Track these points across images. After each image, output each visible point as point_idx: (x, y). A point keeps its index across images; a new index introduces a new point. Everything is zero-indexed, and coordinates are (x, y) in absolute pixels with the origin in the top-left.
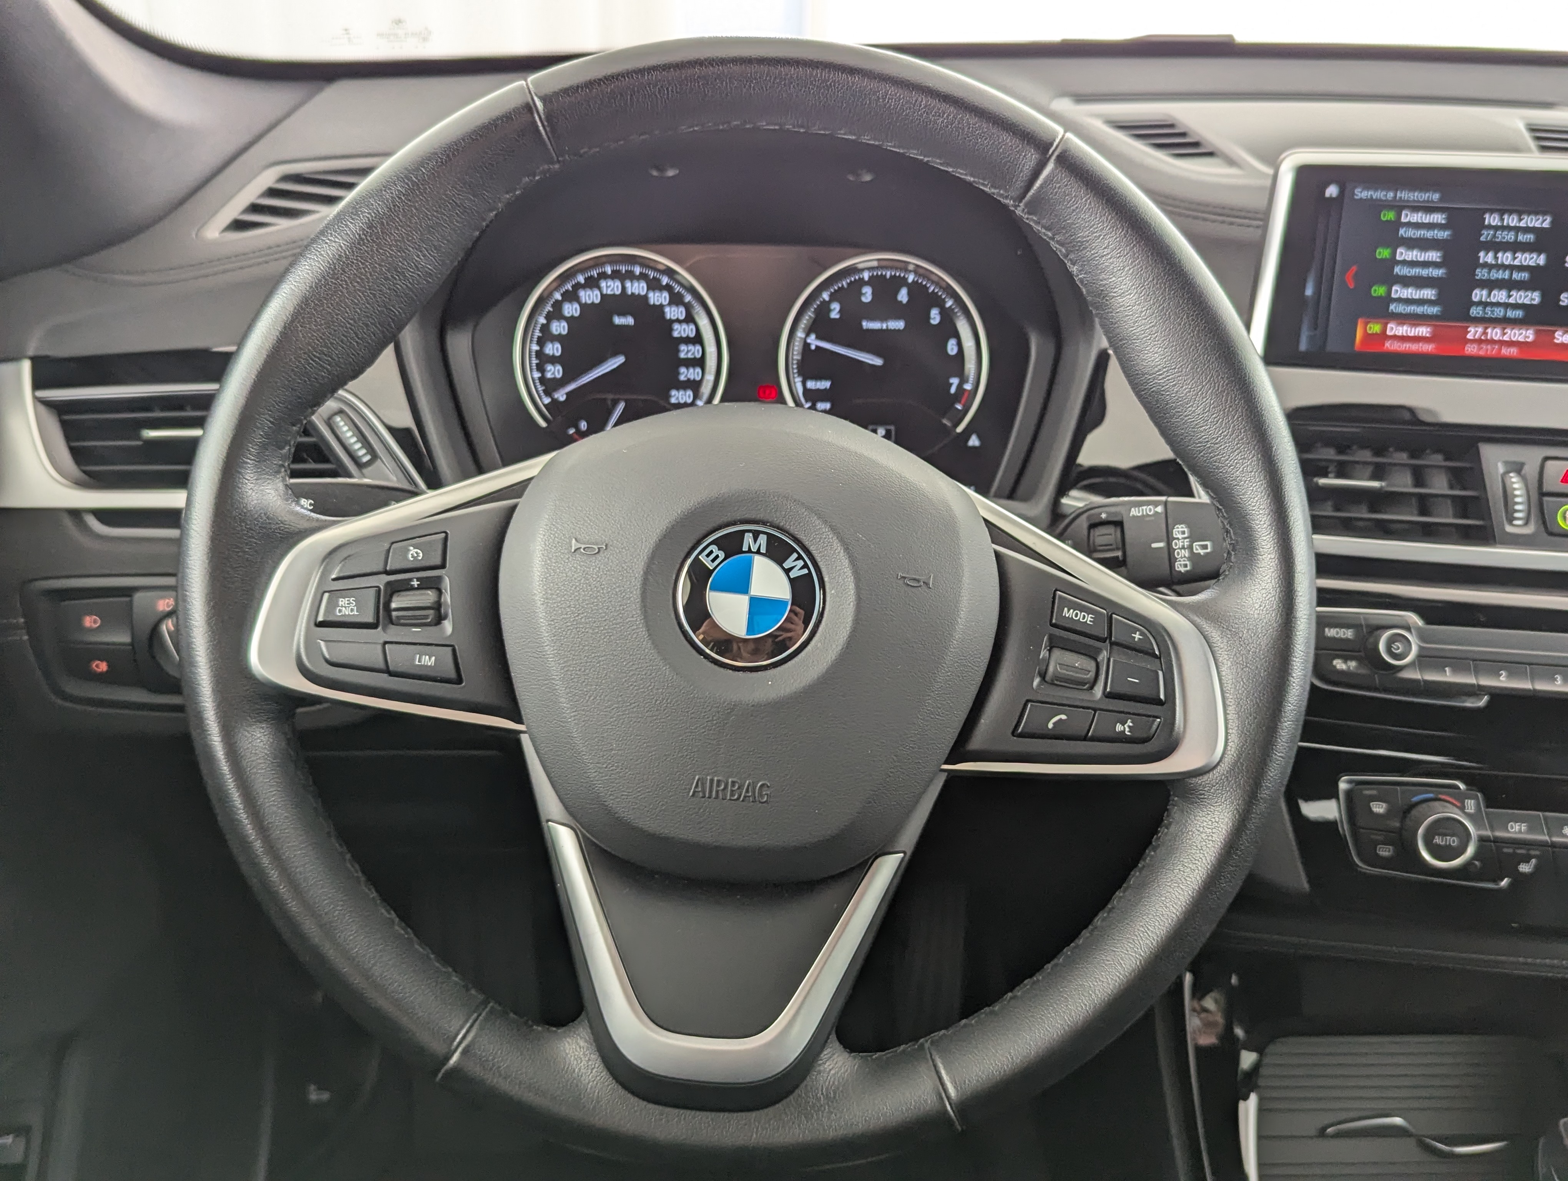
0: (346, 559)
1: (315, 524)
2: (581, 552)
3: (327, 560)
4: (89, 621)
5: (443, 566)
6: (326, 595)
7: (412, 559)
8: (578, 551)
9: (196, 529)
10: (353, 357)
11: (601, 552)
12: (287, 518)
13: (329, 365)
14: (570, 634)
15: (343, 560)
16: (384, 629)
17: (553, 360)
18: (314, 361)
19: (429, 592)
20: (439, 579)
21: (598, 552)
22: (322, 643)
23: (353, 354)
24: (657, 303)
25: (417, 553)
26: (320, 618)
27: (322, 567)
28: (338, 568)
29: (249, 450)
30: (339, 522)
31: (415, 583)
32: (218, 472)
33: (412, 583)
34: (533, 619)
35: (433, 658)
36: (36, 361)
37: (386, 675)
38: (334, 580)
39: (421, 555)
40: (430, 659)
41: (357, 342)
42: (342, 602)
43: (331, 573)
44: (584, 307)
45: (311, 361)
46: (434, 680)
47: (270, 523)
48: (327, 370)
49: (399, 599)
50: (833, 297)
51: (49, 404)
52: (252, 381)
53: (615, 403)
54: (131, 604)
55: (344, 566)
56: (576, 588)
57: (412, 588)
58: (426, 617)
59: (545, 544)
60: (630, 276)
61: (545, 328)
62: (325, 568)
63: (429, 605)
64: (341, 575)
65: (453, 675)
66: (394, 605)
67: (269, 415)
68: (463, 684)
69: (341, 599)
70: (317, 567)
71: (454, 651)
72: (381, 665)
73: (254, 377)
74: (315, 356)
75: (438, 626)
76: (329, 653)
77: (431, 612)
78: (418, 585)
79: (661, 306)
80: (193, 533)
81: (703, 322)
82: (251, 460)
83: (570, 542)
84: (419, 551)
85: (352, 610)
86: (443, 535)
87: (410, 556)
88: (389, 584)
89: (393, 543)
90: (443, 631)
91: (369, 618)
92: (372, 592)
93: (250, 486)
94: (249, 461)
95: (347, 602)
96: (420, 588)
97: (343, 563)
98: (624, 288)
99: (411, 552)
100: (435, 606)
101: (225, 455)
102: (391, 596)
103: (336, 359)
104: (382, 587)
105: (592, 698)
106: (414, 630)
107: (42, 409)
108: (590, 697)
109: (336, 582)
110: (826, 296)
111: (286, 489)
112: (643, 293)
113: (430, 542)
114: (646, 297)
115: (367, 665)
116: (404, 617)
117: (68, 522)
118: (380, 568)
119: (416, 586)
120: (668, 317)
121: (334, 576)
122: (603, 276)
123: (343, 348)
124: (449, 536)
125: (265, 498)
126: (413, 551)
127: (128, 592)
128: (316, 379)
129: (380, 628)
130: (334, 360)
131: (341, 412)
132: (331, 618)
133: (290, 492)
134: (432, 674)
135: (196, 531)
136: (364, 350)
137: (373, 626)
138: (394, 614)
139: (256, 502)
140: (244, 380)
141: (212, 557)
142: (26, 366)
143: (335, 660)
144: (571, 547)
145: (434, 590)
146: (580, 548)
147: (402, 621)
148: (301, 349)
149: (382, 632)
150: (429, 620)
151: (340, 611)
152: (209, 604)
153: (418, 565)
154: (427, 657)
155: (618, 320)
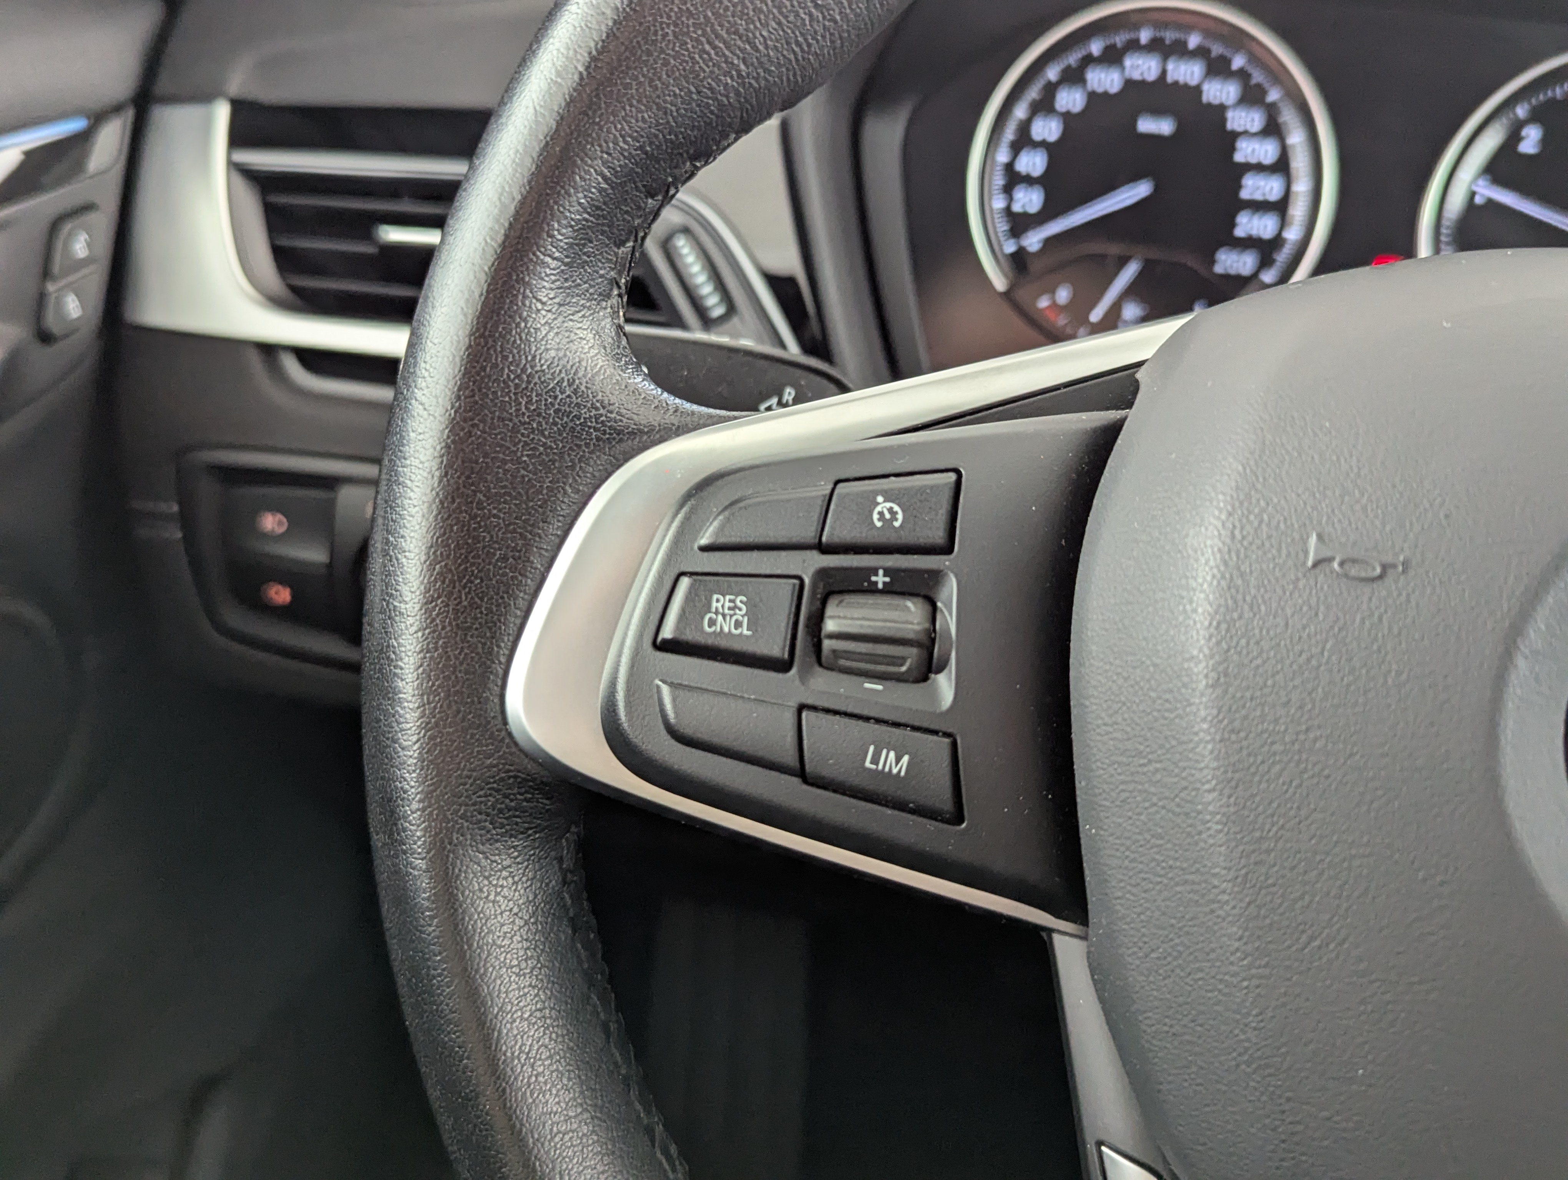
0: (732, 504)
1: (671, 419)
2: (1332, 571)
3: (693, 501)
4: (271, 522)
5: (947, 549)
6: (685, 582)
7: (879, 524)
8: (1324, 565)
9: (423, 399)
10: (797, 49)
11: (1389, 580)
12: (616, 398)
13: (744, 61)
14: (1280, 774)
15: (726, 508)
16: (803, 676)
17: (1028, 180)
18: (715, 48)
19: (909, 604)
20: (935, 577)
21: (1381, 577)
22: (665, 690)
23: (798, 44)
24: (1216, 102)
25: (890, 510)
26: (667, 633)
27: (680, 516)
28: (716, 524)
29: (552, 236)
30: (729, 419)
31: (880, 579)
32: (483, 277)
33: (874, 579)
34: (1180, 717)
35: (906, 759)
36: (238, 107)
37: (796, 781)
38: (704, 549)
39: (900, 516)
40: (898, 760)
41: (811, 15)
42: (719, 602)
43: (697, 532)
44: (1093, 97)
45: (707, 47)
46: (900, 805)
47: (578, 405)
48: (739, 72)
49: (841, 612)
50: (1535, 117)
51: (250, 175)
52: (576, 77)
53: (1123, 262)
54: (332, 503)
55: (728, 520)
56: (1309, 660)
57: (873, 590)
58: (902, 660)
59: (1233, 537)
60: (1179, 50)
61: (1024, 129)
62: (687, 518)
63: (911, 636)
64: (722, 540)
65: (943, 800)
66: (830, 626)
67: (604, 163)
68: (964, 825)
69: (715, 597)
70: (670, 515)
71: (954, 745)
72: (790, 758)
73: (581, 69)
74: (718, 36)
75: (922, 685)
76: (677, 716)
77: (914, 651)
78: (884, 583)
79: (1221, 109)
80: (416, 408)
81: (1296, 138)
82: (554, 259)
83: (1305, 541)
84: (896, 508)
85: (738, 624)
86: (952, 476)
87: (876, 516)
88: (823, 574)
89: (837, 482)
90: (934, 695)
91: (776, 648)
92: (787, 588)
93: (545, 317)
94: (548, 260)
95: (727, 604)
96: (888, 590)
97: (727, 513)
98: (1164, 72)
99: (879, 508)
100: (923, 638)
101: (500, 238)
102: (824, 603)
103: (761, 47)
104: (807, 581)
105: (1317, 943)
106: (867, 685)
107: (240, 183)
108: (1312, 938)
109: (706, 554)
110: (1521, 111)
111: (618, 334)
112: (1194, 82)
113: (921, 490)
114: (1197, 90)
115: (761, 752)
116: (848, 655)
117: (255, 360)
118: (808, 534)
119: (880, 586)
120: (1229, 126)
121: (704, 541)
122: (1133, 46)
123: (779, 24)
124: (964, 479)
125: (573, 347)
126: (883, 506)
127: (330, 483)
128: (711, 89)
129: (794, 671)
130: (757, 50)
131: (686, 230)
132: (690, 636)
133: (624, 342)
134: (900, 793)
135: (422, 404)
136: (823, 37)
137: (782, 666)
138: (827, 644)
139: (553, 353)
140: (558, 74)
141: (450, 465)
142: (222, 113)
143: (688, 729)
144: (1306, 553)
145: (919, 601)
146: (1331, 560)
147: (842, 662)
148: (690, 15)
149: (797, 682)
150: (904, 669)
151: (712, 623)
152: (431, 567)
153: (892, 539)
154: (892, 755)
155: (1147, 125)
